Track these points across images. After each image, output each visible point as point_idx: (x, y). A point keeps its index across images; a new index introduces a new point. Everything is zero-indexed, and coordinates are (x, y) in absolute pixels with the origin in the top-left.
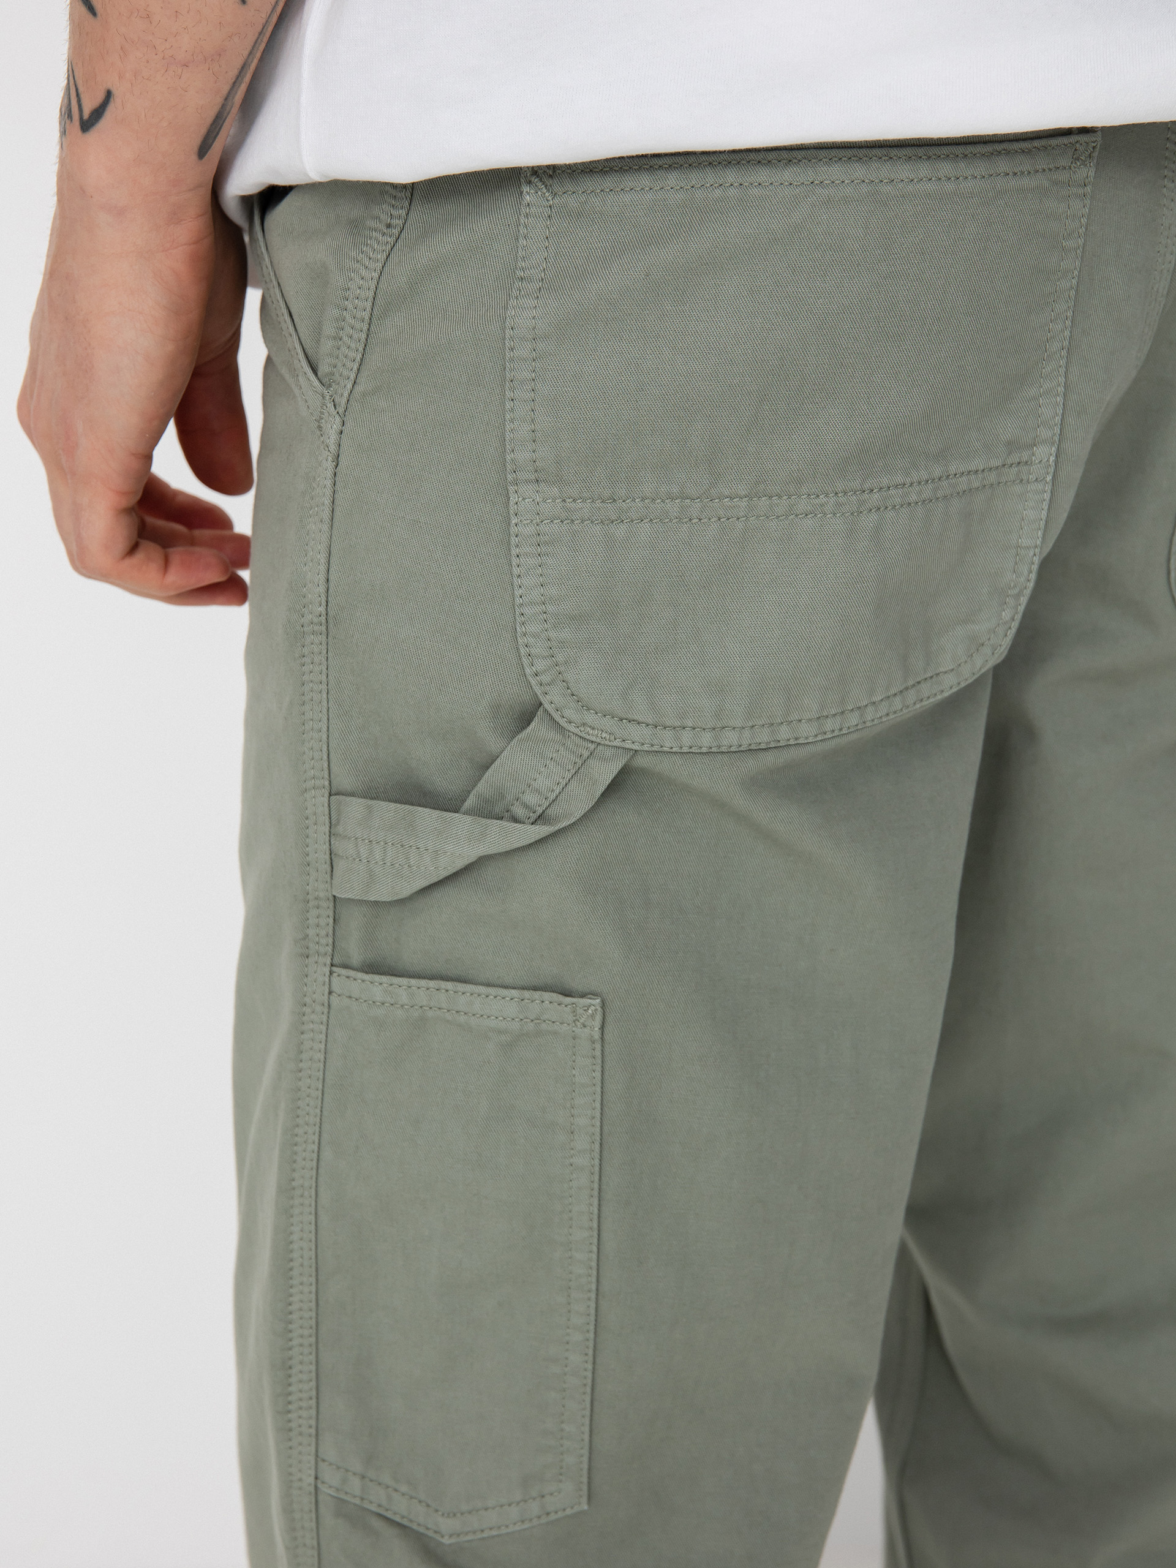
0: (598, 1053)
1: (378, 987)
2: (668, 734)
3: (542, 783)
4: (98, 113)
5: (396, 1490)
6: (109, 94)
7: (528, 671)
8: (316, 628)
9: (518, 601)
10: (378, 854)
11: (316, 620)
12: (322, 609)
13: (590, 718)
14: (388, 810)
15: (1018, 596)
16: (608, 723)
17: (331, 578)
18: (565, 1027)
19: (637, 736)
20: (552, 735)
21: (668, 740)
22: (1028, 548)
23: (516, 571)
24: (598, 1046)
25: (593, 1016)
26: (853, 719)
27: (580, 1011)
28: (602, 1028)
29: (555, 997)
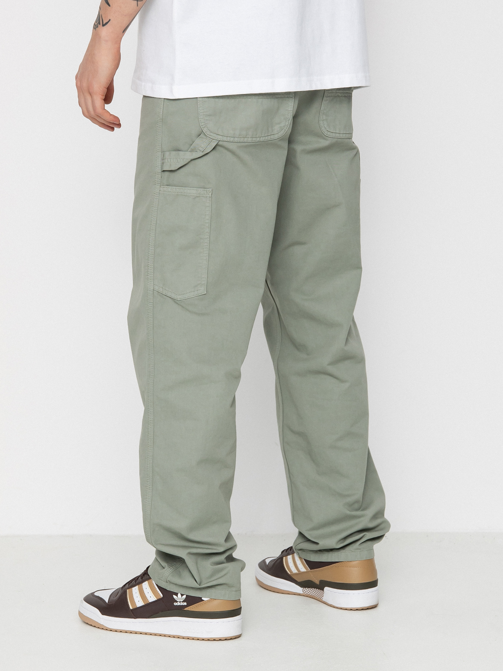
0: (211, 200)
1: (169, 188)
2: (225, 138)
3: (202, 146)
4: (107, 23)
5: (168, 291)
6: (110, 20)
7: (201, 125)
8: (161, 121)
9: (199, 112)
10: (172, 161)
11: (160, 119)
12: (162, 117)
13: (211, 134)
14: (174, 153)
15: (289, 120)
16: (215, 135)
17: (163, 111)
18: (205, 195)
19: (220, 138)
20: (205, 137)
21: (225, 139)
22: (290, 111)
23: (199, 107)
24: (211, 198)
25: (210, 192)
26: (258, 139)
27: (208, 191)
28: (212, 194)
29: (203, 189)
